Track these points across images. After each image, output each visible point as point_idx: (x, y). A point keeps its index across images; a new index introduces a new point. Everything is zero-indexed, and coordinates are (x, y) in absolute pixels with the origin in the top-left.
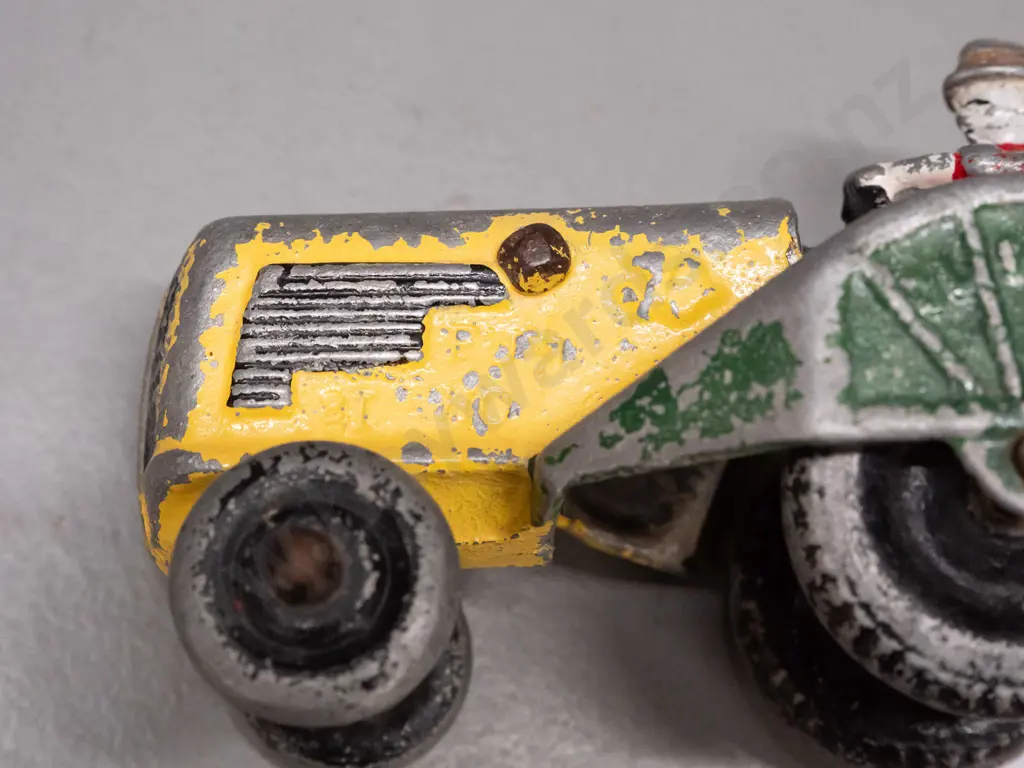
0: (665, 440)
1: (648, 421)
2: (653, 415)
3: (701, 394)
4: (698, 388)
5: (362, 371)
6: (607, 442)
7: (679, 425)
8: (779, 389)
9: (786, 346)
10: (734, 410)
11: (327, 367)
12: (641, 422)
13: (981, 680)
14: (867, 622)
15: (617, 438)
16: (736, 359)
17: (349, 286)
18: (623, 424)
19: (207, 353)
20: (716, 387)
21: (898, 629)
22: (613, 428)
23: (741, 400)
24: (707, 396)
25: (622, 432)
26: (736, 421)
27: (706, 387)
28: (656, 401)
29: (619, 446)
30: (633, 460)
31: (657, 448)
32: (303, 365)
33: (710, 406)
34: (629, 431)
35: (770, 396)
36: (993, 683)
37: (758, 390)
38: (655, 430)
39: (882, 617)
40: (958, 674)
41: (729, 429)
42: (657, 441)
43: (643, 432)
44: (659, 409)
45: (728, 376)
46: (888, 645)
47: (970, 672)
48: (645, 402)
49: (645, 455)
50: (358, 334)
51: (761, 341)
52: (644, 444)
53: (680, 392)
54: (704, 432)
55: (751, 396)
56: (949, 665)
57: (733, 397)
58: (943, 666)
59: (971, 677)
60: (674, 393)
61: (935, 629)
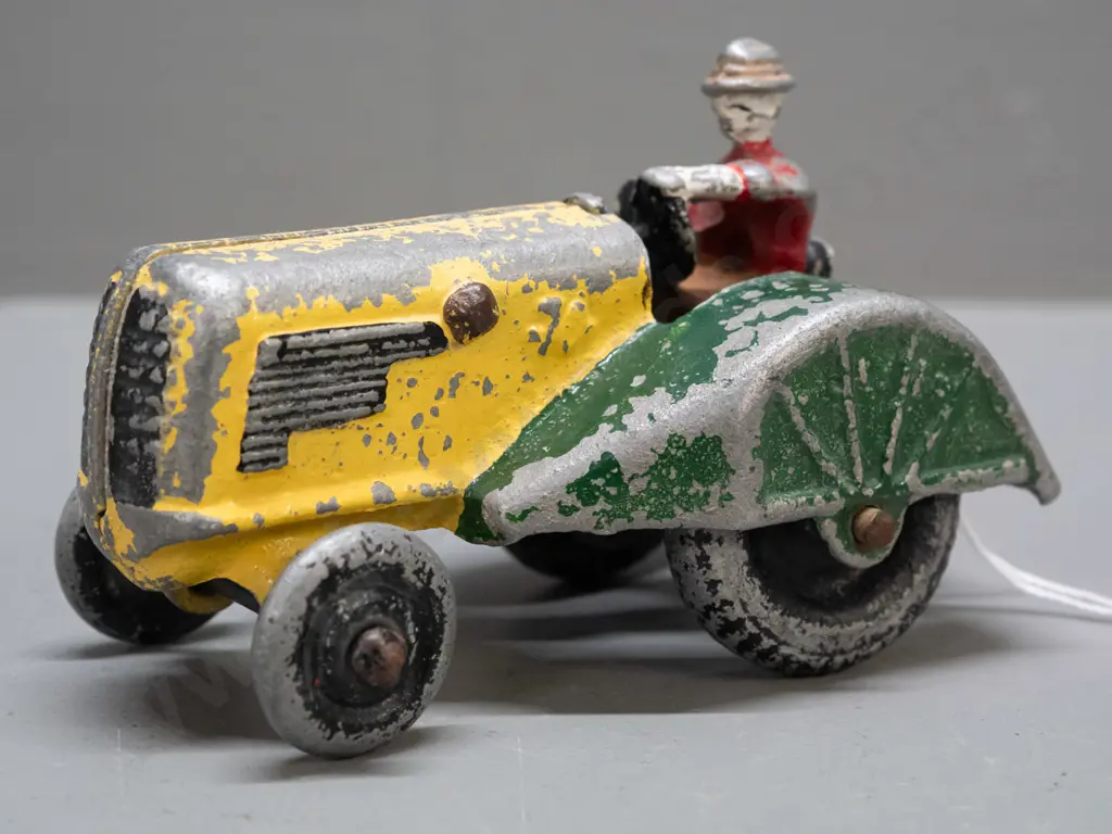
0: (615, 516)
1: (602, 499)
2: (607, 495)
3: (649, 483)
4: (647, 478)
5: (340, 427)
6: (565, 511)
7: (629, 506)
8: (715, 488)
9: (723, 455)
10: (676, 500)
11: (314, 426)
12: (597, 498)
13: (826, 654)
14: (754, 630)
15: (575, 509)
16: (680, 460)
17: (332, 352)
18: (579, 497)
19: (219, 426)
20: (661, 479)
21: (775, 631)
22: (570, 500)
23: (683, 493)
24: (654, 486)
25: (579, 505)
26: (678, 511)
27: (654, 479)
28: (608, 483)
29: (576, 515)
30: (588, 527)
31: (609, 522)
32: (296, 428)
33: (656, 493)
34: (584, 504)
35: (707, 494)
36: (832, 656)
37: (696, 487)
38: (609, 507)
39: (764, 624)
40: (812, 654)
41: (672, 515)
42: (611, 516)
43: (597, 508)
44: (613, 491)
45: (673, 474)
46: (767, 643)
47: (819, 651)
48: (599, 482)
49: (598, 525)
50: (339, 394)
51: (704, 448)
52: (597, 517)
53: (631, 479)
54: (650, 515)
55: (691, 491)
56: (807, 649)
57: (676, 491)
58: (803, 651)
59: (820, 654)
60: (626, 479)
61: (799, 625)
